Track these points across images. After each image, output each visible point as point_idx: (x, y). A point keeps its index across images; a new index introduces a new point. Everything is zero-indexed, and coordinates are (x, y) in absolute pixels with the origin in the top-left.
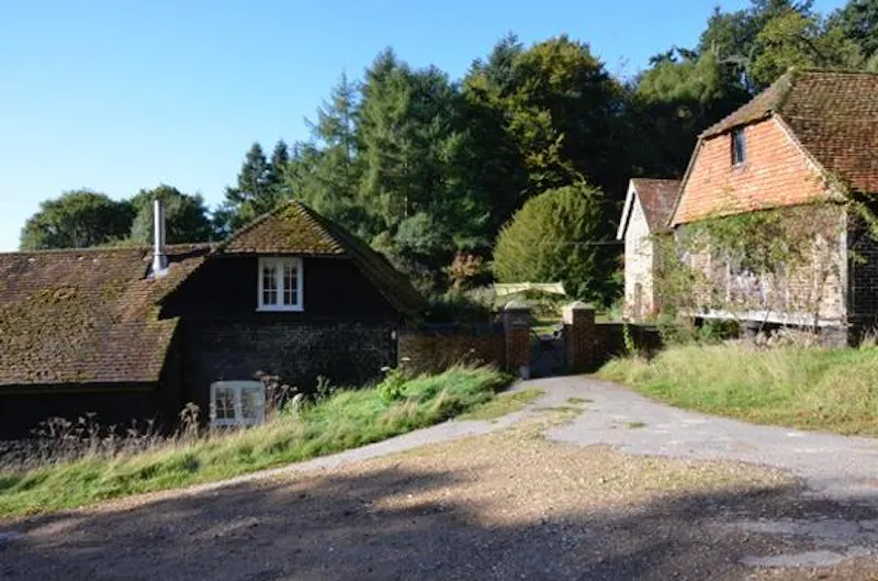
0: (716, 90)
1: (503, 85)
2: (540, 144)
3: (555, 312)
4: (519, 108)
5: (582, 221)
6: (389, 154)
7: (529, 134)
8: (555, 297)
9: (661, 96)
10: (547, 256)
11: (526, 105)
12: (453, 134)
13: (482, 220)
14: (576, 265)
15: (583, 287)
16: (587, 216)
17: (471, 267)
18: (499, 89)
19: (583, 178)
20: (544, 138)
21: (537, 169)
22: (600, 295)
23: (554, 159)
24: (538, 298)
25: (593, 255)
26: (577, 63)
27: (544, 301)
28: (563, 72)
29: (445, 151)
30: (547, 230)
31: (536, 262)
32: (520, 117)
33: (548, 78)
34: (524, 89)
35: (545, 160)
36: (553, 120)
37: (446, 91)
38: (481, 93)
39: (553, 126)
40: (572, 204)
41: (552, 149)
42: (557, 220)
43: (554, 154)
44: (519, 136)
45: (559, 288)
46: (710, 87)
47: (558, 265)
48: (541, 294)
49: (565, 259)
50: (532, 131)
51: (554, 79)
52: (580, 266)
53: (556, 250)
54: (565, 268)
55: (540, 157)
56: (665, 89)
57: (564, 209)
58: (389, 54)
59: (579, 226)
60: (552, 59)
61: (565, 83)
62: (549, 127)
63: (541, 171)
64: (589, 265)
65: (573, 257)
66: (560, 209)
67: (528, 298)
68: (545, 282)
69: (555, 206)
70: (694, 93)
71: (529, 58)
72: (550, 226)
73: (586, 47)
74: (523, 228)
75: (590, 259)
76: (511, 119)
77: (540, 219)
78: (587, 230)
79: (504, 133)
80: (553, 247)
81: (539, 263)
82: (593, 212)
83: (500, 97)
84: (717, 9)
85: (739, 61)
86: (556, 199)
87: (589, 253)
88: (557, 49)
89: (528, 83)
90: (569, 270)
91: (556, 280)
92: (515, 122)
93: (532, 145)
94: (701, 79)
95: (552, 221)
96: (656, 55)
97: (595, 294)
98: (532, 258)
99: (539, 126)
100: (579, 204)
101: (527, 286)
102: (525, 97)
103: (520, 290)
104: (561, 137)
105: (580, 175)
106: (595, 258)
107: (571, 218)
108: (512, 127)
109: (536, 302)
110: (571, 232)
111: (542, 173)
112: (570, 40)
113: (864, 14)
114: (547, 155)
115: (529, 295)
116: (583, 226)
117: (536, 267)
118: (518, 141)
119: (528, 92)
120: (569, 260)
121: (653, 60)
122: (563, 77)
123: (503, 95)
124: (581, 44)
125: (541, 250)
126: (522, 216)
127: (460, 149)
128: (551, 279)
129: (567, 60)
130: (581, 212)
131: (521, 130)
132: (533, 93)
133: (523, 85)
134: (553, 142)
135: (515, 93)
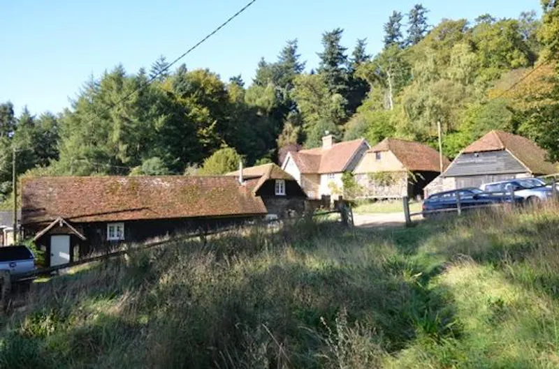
0: (275, 103)
1: (184, 92)
2: (204, 124)
4: (193, 105)
6: (125, 123)
7: (199, 119)
9: (250, 103)
12: (162, 116)
18: (181, 94)
20: (206, 122)
21: (203, 137)
23: (211, 132)
26: (217, 85)
28: (212, 89)
29: (157, 125)
32: (195, 110)
33: (205, 91)
34: (194, 95)
35: (207, 133)
36: (210, 113)
38: (170, 94)
39: (210, 116)
41: (211, 127)
43: (211, 130)
44: (194, 119)
50: (201, 118)
51: (208, 92)
55: (205, 131)
56: (250, 100)
58: (120, 67)
60: (205, 81)
61: (213, 95)
62: (208, 117)
63: (206, 138)
66: (230, 159)
70: (266, 104)
72: (227, 167)
73: (219, 76)
83: (182, 98)
85: (281, 89)
89: (196, 93)
92: (192, 112)
93: (200, 124)
94: (267, 97)
96: (232, 77)
99: (203, 115)
102: (195, 100)
104: (215, 122)
108: (190, 114)
111: (206, 140)
112: (210, 71)
114: (208, 130)
118: (193, 122)
119: (196, 97)
121: (231, 79)
122: (212, 91)
123: (184, 96)
131: (195, 116)
132: (199, 98)
133: (193, 93)
134: (211, 124)
135: (190, 97)
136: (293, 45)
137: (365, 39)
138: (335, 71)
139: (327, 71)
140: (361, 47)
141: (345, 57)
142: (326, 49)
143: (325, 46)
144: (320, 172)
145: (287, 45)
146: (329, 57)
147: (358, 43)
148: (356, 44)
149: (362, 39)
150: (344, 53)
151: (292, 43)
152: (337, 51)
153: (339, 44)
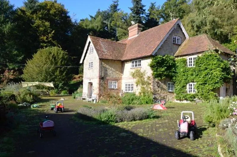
0: (101, 29)
1: (32, 10)
2: (45, 33)
3: (49, 95)
4: (38, 19)
5: (61, 59)
7: (41, 29)
8: (49, 88)
9: (85, 27)
10: (46, 72)
11: (41, 19)
12: (9, 23)
13: (21, 58)
14: (58, 76)
15: (60, 85)
16: (63, 58)
17: (12, 75)
18: (30, 11)
19: (60, 47)
20: (47, 31)
21: (44, 42)
22: (67, 88)
23: (50, 39)
24: (42, 89)
25: (65, 73)
26: (60, 9)
27: (44, 90)
28: (55, 11)
29: (5, 29)
30: (47, 62)
31: (42, 74)
32: (38, 22)
33: (50, 11)
34: (40, 13)
35: (47, 39)
36: (50, 25)
37: (8, 6)
38: (23, 11)
39: (50, 27)
40: (57, 53)
41: (50, 35)
42: (51, 58)
43: (50, 37)
44: (37, 29)
45: (51, 85)
46: (99, 27)
47: (51, 76)
48: (43, 87)
49: (54, 74)
50: (43, 28)
51: (51, 12)
52: (59, 77)
53: (50, 70)
54: (53, 77)
55: (45, 38)
57: (54, 55)
59: (60, 61)
60: (51, 6)
62: (49, 28)
63: (45, 43)
64: (63, 76)
65: (57, 73)
66: (52, 54)
67: (38, 89)
68: (46, 82)
69: (50, 53)
70: (95, 28)
71: (43, 4)
72: (48, 60)
73: (63, 6)
74: (37, 60)
75: (64, 74)
76: (35, 23)
77: (44, 58)
78: (63, 63)
79: (32, 27)
80: (49, 68)
81: (43, 74)
82: (65, 57)
83: (31, 14)
84: (99, 10)
85: (107, 22)
86: (51, 51)
87: (63, 72)
88: (53, 3)
89: (42, 11)
90: (56, 77)
91: (50, 81)
92: (36, 24)
93: (42, 33)
94: (97, 24)
95: (49, 59)
97: (65, 87)
98: (40, 72)
99: (45, 26)
100: (60, 53)
101: (37, 83)
102: (41, 16)
103: (33, 85)
104: (53, 32)
105: (60, 46)
106: (66, 74)
107: (57, 58)
108: (34, 25)
109: (41, 90)
110: (56, 63)
111: (45, 44)
113: (134, 18)
114: (48, 37)
115: (38, 87)
116: (61, 62)
117: (41, 76)
118: (37, 31)
119: (41, 14)
120: (55, 74)
121: (81, 20)
122: (55, 12)
124: (61, 4)
125: (44, 69)
126: (37, 56)
127: (12, 30)
128: (48, 81)
129: (57, 7)
130: (61, 56)
131: (38, 26)
132: (44, 15)
133: (40, 11)
134: (50, 33)
135: (37, 14)
136: (116, 4)
137: (155, 3)
138: (138, 17)
139: (134, 17)
140: (152, 6)
141: (144, 10)
142: (134, 6)
143: (133, 4)
144: (123, 59)
145: (112, 3)
146: (136, 9)
147: (151, 5)
148: (150, 5)
149: (153, 3)
150: (144, 8)
151: (115, 2)
152: (139, 6)
153: (141, 3)
